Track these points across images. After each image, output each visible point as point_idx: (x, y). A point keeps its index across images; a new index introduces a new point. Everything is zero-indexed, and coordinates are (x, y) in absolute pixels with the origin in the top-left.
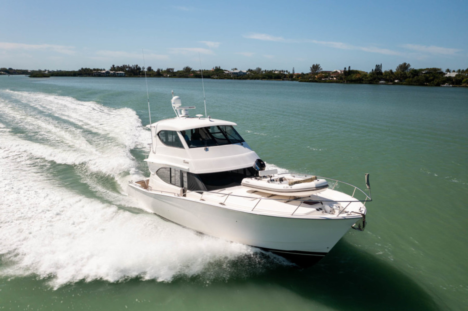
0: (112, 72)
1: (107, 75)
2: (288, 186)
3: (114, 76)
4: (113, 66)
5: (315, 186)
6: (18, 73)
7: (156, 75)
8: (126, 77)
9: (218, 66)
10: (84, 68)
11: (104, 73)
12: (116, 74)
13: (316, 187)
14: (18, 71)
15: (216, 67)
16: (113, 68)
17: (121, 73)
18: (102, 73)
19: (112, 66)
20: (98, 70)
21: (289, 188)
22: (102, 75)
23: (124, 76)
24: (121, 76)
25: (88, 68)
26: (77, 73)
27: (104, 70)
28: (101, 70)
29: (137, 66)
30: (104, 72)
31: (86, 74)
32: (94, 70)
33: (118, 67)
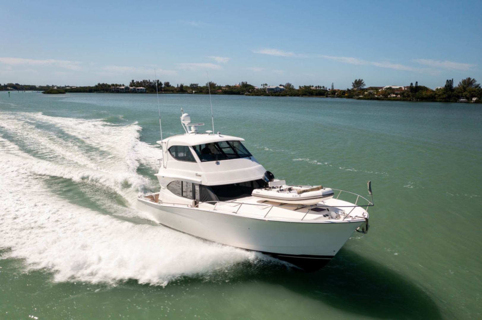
0: (131, 88)
1: (126, 91)
2: (297, 195)
3: (134, 92)
4: (133, 81)
5: (321, 194)
6: (25, 88)
7: (179, 91)
8: (148, 93)
9: (244, 81)
10: (101, 83)
11: (123, 89)
12: (137, 90)
13: (323, 195)
14: (25, 87)
15: (242, 83)
16: (133, 84)
17: (141, 89)
18: (121, 89)
19: (131, 81)
20: (117, 85)
21: (298, 196)
22: (121, 91)
23: (145, 93)
24: (142, 92)
25: (105, 83)
26: (93, 89)
27: (123, 85)
28: (120, 86)
29: (158, 81)
30: (123, 87)
31: (103, 90)
32: (113, 85)
33: (138, 83)
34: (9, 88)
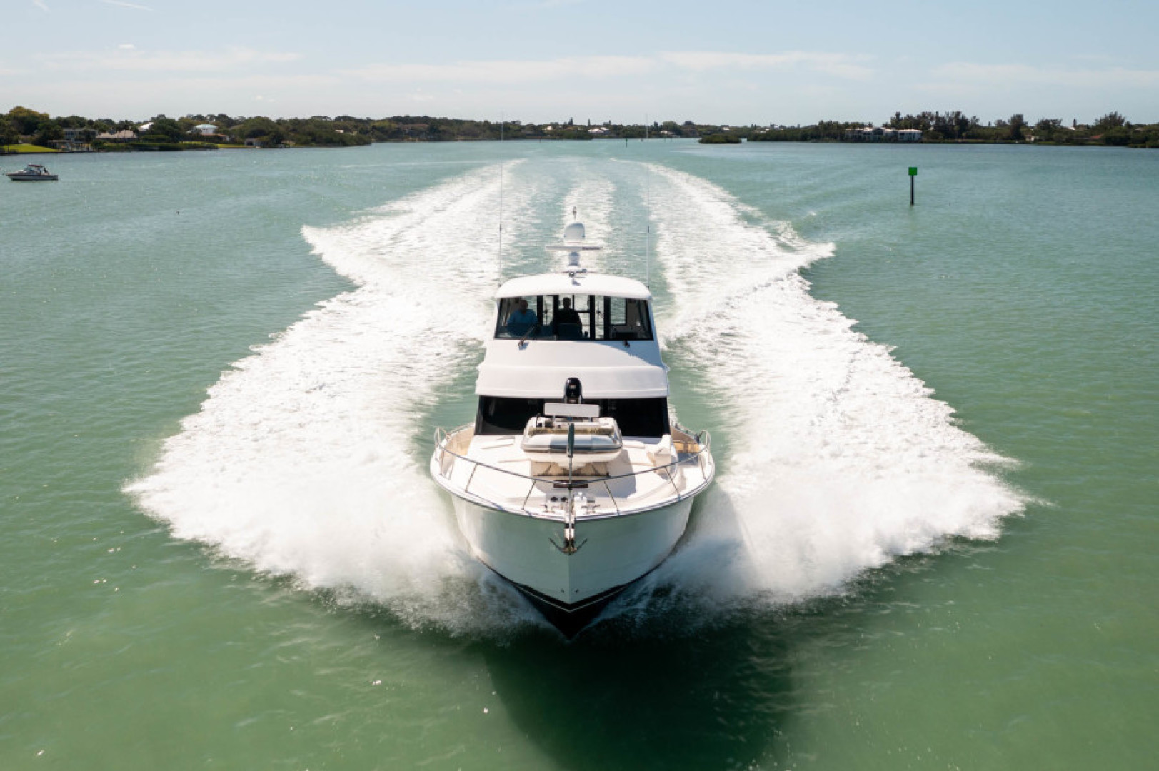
0: (889, 130)
1: (878, 137)
3: (894, 139)
4: (898, 114)
7: (1008, 138)
8: (925, 142)
10: (825, 120)
11: (869, 133)
12: (899, 136)
16: (898, 122)
17: (910, 133)
18: (865, 134)
19: (894, 116)
20: (855, 125)
22: (865, 138)
23: (920, 141)
24: (910, 140)
25: (834, 120)
27: (870, 125)
28: (862, 126)
29: (958, 113)
30: (868, 130)
31: (828, 135)
32: (847, 125)
33: (909, 118)
34: (666, 132)
